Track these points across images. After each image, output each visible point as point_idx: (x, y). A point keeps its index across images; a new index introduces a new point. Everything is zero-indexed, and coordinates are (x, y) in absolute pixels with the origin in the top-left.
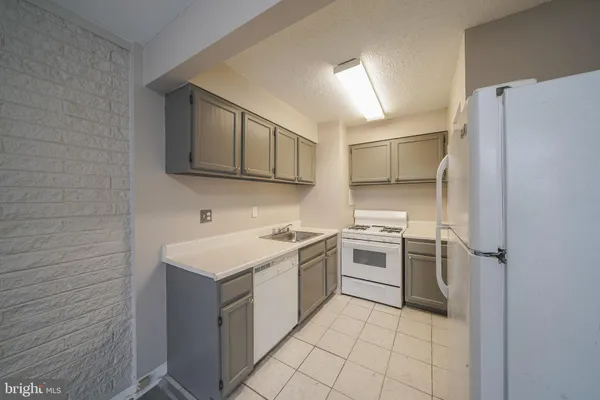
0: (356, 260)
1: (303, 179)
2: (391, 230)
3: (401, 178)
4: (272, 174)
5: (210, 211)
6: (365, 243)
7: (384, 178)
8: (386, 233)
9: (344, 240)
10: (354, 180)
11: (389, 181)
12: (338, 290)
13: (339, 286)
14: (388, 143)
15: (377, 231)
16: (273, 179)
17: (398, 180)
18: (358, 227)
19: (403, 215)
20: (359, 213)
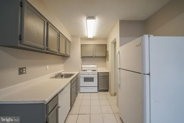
0: (85, 81)
1: (67, 54)
2: (94, 71)
3: (96, 56)
4: (58, 51)
5: (25, 68)
6: (88, 75)
7: (92, 56)
8: (93, 72)
9: (81, 75)
10: (82, 56)
11: (93, 56)
12: (79, 92)
13: (79, 90)
14: (93, 45)
15: (90, 71)
16: (58, 53)
17: (95, 56)
18: (84, 71)
19: (96, 66)
20: (83, 66)
